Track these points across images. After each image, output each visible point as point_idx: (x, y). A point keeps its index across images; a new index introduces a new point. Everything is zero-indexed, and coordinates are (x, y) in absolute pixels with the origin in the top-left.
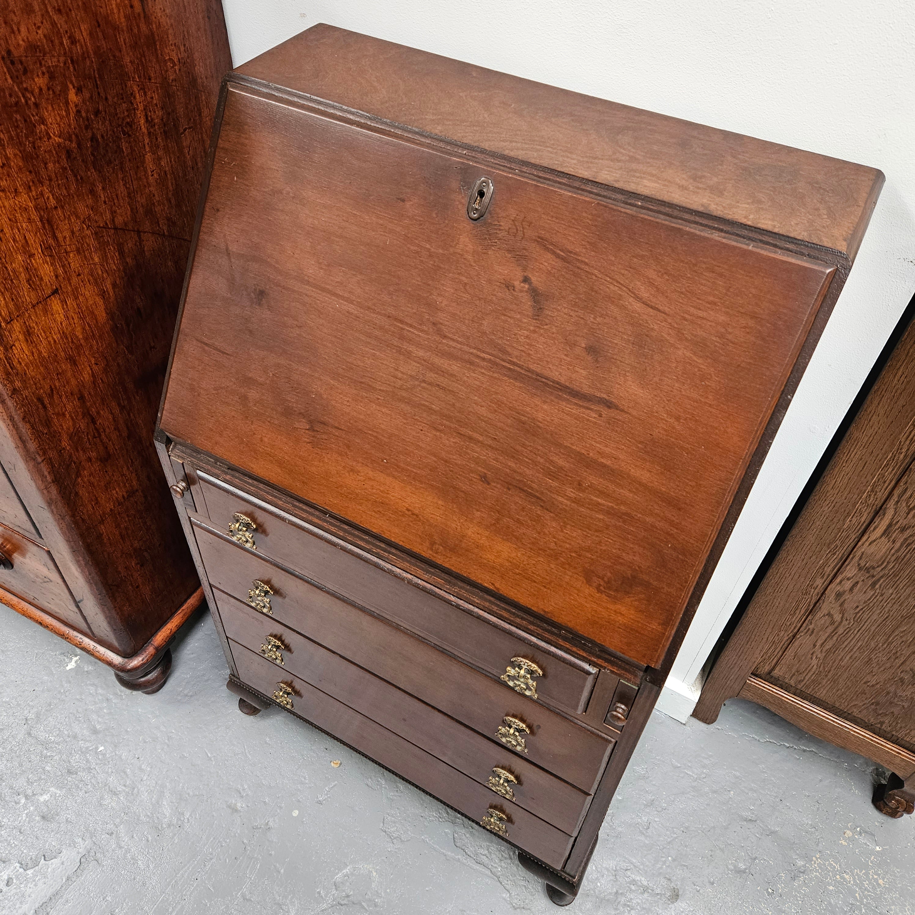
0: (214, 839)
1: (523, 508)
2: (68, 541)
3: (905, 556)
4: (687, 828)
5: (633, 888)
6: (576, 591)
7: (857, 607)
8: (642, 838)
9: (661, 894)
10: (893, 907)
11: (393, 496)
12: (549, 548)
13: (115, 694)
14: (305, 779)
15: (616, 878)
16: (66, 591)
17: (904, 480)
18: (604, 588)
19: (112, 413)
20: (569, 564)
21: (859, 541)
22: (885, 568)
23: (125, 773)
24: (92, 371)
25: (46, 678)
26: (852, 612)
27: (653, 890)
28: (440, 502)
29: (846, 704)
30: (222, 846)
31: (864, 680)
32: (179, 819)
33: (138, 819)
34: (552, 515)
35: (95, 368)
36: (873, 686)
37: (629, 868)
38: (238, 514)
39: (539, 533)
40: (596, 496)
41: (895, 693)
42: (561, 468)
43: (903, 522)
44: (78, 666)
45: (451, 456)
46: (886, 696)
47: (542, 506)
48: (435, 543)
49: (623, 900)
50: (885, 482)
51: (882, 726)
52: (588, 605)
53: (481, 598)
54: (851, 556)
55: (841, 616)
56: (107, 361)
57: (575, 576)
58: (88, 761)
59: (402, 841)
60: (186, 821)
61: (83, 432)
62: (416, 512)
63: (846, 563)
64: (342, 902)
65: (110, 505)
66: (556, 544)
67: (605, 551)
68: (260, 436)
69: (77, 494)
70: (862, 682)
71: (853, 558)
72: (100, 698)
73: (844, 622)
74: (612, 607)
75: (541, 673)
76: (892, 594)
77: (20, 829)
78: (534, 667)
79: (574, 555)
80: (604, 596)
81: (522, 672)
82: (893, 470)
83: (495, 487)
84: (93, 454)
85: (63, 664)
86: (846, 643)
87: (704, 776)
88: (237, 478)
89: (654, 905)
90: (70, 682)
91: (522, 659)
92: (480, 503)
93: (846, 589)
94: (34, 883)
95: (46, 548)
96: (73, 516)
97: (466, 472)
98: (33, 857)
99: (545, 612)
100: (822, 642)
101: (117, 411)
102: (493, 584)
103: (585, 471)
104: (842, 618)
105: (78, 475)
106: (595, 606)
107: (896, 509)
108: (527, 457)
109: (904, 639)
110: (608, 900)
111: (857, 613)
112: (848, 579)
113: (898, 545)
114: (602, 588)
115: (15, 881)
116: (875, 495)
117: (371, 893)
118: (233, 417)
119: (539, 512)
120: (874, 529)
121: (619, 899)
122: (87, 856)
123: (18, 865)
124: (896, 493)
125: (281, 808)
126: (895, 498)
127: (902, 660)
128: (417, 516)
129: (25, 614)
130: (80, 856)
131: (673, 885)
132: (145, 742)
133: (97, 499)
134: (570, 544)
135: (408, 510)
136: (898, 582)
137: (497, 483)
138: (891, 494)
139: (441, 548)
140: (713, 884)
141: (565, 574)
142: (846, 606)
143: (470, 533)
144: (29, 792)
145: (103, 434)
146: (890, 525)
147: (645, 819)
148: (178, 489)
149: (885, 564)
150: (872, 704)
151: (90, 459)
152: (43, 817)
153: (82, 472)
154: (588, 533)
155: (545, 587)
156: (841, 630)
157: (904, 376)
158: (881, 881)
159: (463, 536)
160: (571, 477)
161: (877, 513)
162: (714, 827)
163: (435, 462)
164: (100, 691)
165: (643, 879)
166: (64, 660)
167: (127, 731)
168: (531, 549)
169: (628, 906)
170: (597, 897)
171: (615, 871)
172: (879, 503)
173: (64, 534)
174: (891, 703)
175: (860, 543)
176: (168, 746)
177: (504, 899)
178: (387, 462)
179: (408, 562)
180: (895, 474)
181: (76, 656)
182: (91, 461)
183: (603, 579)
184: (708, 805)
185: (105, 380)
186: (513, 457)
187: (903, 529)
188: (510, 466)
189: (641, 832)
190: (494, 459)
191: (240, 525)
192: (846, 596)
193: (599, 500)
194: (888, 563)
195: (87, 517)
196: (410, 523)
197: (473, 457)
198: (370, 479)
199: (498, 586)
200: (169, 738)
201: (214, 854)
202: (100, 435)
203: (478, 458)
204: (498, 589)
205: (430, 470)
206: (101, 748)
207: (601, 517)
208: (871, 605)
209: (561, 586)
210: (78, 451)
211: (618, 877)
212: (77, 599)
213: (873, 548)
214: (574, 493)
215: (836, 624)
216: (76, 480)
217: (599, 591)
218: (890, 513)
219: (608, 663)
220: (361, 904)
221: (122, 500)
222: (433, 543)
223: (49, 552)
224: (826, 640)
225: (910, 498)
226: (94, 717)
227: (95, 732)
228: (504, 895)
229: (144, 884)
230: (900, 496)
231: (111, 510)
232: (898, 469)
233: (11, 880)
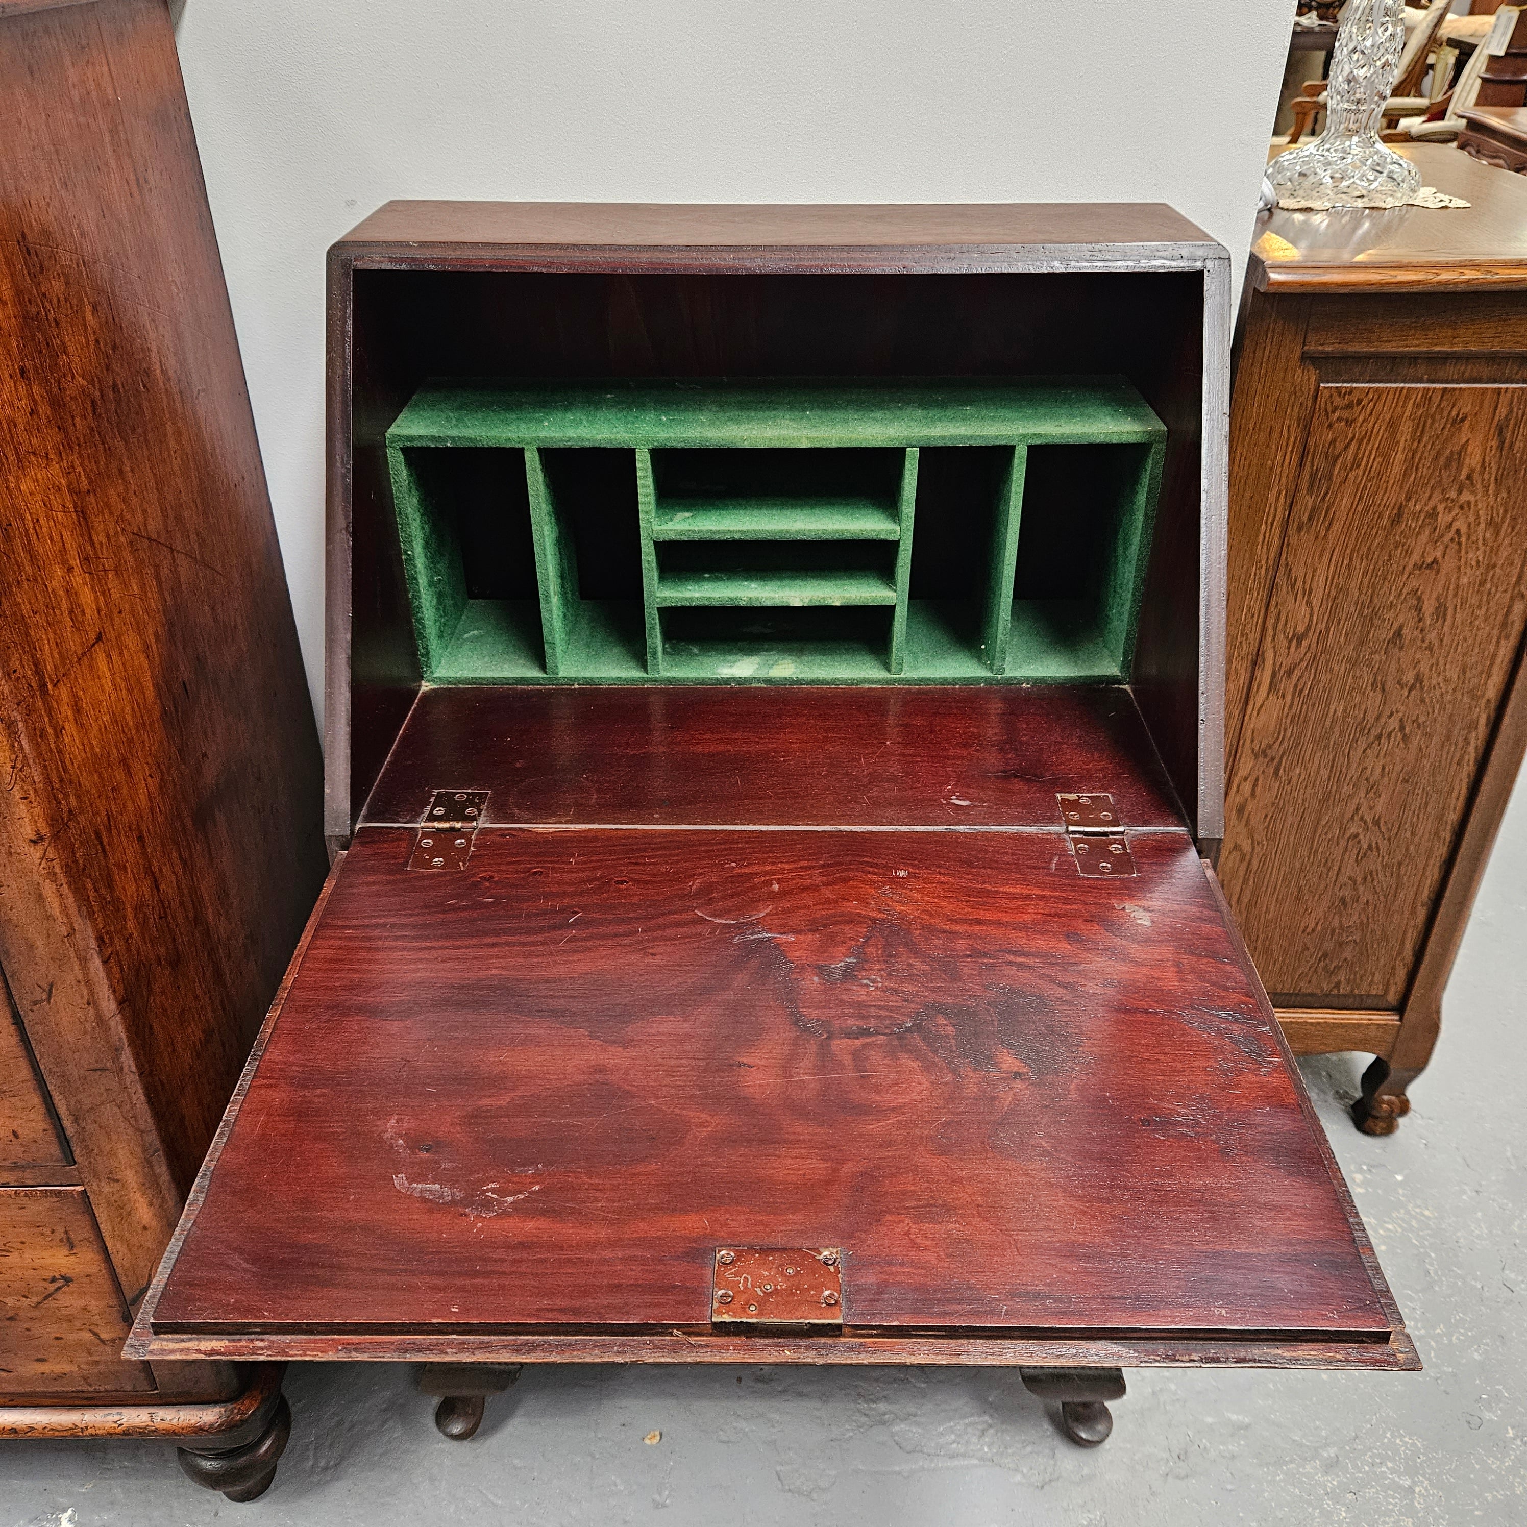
3: (1301, 712)
7: (1266, 816)
10: (1459, 1234)
17: (1273, 603)
21: (1244, 716)
22: (1283, 739)
24: (148, 790)
26: (1261, 828)
29: (1290, 980)
31: (1301, 929)
35: (151, 783)
36: (1313, 930)
41: (1341, 927)
43: (1287, 663)
46: (1331, 939)
50: (1253, 617)
51: (1339, 990)
54: (1241, 742)
55: (1250, 841)
56: (161, 772)
63: (1238, 755)
70: (1300, 933)
71: (1243, 744)
73: (1258, 849)
76: (1300, 775)
82: (1258, 594)
86: (1266, 881)
93: (1246, 795)
100: (1237, 896)
104: (1253, 843)
107: (1274, 647)
109: (1330, 836)
111: (1268, 828)
112: (1246, 779)
113: (1289, 698)
116: (1246, 639)
120: (1258, 689)
124: (1271, 622)
126: (1270, 632)
127: (1336, 868)
136: (1303, 752)
138: (1264, 629)
142: (1252, 822)
146: (1274, 674)
149: (1282, 734)
150: (1320, 960)
156: (1255, 863)
157: (1243, 458)
158: (1427, 1213)
161: (1254, 663)
172: (1253, 648)
174: (1341, 944)
175: (1247, 718)
177: (1018, 1484)
180: (1261, 600)
185: (162, 808)
187: (1289, 673)
192: (1250, 807)
194: (1285, 730)
208: (1281, 803)
212: (131, 1296)
213: (1263, 717)
215: (1248, 857)
218: (1269, 655)
224: (1241, 890)
225: (1286, 624)
228: (1015, 1479)
230: (1275, 628)
232: (1263, 591)
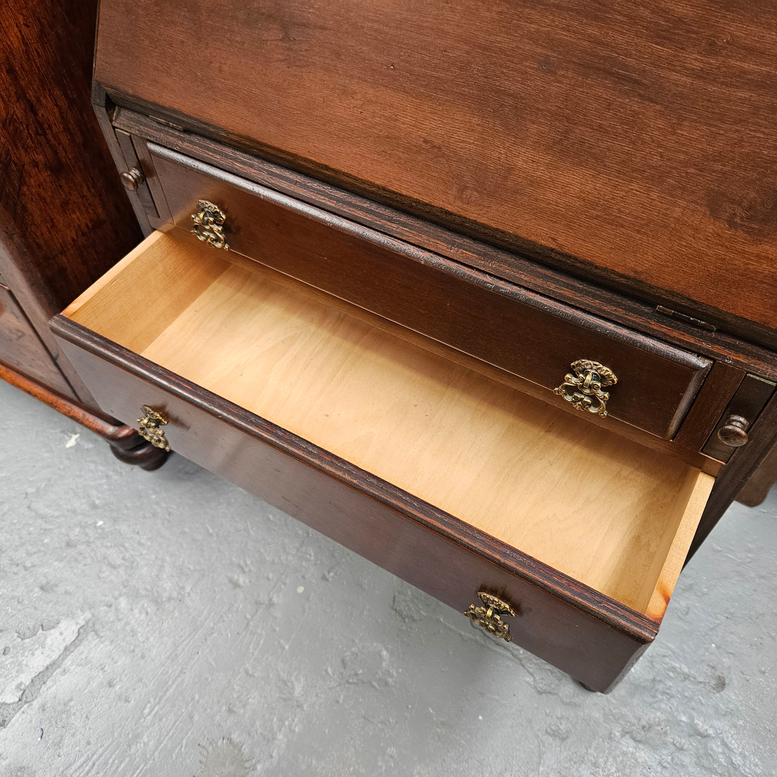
0: (216, 613)
1: (610, 105)
2: (22, 270)
4: (732, 614)
5: (671, 674)
6: (691, 232)
8: (680, 624)
9: (704, 683)
11: (403, 123)
12: (651, 167)
13: (115, 471)
14: (310, 555)
15: (652, 665)
16: (40, 345)
18: (742, 218)
19: (57, 105)
20: (684, 189)
23: (124, 547)
24: (22, 35)
25: (46, 455)
27: (695, 678)
28: (475, 120)
30: (224, 621)
32: (179, 593)
33: (137, 593)
34: (658, 107)
35: (25, 30)
37: (667, 654)
38: (203, 201)
39: (634, 143)
40: (741, 60)
42: (680, 20)
44: (78, 444)
45: (492, 38)
47: (640, 95)
48: (466, 188)
49: (660, 687)
52: (710, 252)
53: (532, 272)
56: (41, 23)
57: (692, 206)
58: (87, 535)
59: (414, 620)
60: (187, 595)
61: (21, 123)
62: (438, 142)
64: (351, 681)
65: (71, 234)
66: (661, 156)
67: (748, 155)
68: (217, 65)
69: (24, 208)
72: (100, 474)
74: (753, 249)
75: (616, 380)
77: (19, 600)
78: (606, 370)
79: (691, 170)
80: (740, 233)
81: (589, 378)
83: (563, 76)
84: (40, 158)
85: (62, 441)
87: (749, 560)
88: (196, 144)
89: (698, 693)
90: (69, 459)
91: (587, 362)
92: (538, 109)
94: (31, 652)
95: (7, 288)
96: (24, 236)
97: (516, 60)
98: (31, 627)
99: (636, 272)
101: (63, 103)
102: (554, 240)
103: (724, 17)
105: (22, 182)
106: (721, 252)
108: (620, 13)
110: (644, 687)
114: (738, 220)
115: (12, 650)
117: (382, 672)
118: (182, 42)
119: (635, 107)
121: (657, 687)
122: (86, 627)
123: (16, 635)
125: (285, 584)
128: (439, 148)
129: (14, 384)
130: (79, 626)
131: (718, 673)
132: (145, 517)
133: (52, 220)
134: (686, 153)
135: (426, 141)
137: (567, 69)
139: (475, 193)
140: (764, 673)
141: (675, 204)
143: (520, 163)
144: (28, 564)
145: (48, 132)
147: (683, 604)
148: (130, 177)
151: (35, 164)
152: (42, 588)
153: (27, 179)
154: (720, 128)
155: (638, 232)
159: (510, 170)
160: (696, 33)
162: (763, 614)
163: (468, 53)
164: (101, 468)
165: (683, 666)
166: (64, 438)
167: (126, 506)
168: (619, 172)
169: (668, 694)
170: (632, 684)
171: (651, 657)
173: (15, 260)
176: (169, 521)
177: (528, 683)
178: (394, 69)
179: (425, 232)
181: (76, 433)
182: (38, 167)
183: (740, 204)
184: (755, 590)
185: (41, 52)
186: (596, 18)
188: (589, 36)
189: (680, 618)
190: (563, 29)
191: (205, 215)
193: (745, 65)
195: (42, 242)
196: (430, 163)
197: (529, 31)
198: (370, 101)
199: (563, 242)
200: (170, 514)
201: (216, 628)
202: (45, 135)
203: (537, 31)
204: (561, 246)
205: (461, 69)
206: (100, 523)
207: (746, 95)
209: (666, 226)
210: (17, 148)
211: (654, 663)
212: (54, 355)
214: (702, 61)
216: (20, 189)
217: (731, 224)
219: (730, 349)
220: (371, 683)
221: (86, 230)
222: (462, 189)
223: (10, 292)
226: (94, 493)
227: (94, 507)
228: (528, 679)
229: (143, 657)
231: (73, 240)
233: (7, 649)
